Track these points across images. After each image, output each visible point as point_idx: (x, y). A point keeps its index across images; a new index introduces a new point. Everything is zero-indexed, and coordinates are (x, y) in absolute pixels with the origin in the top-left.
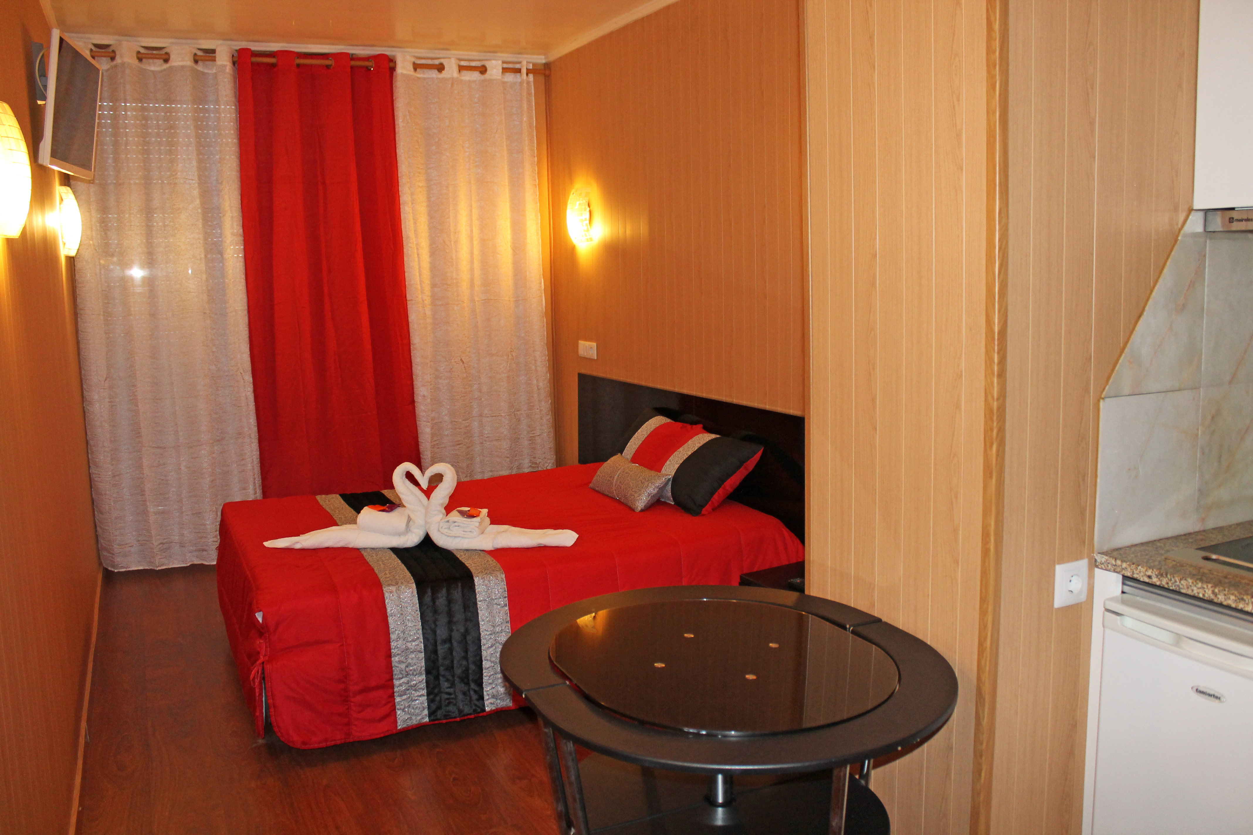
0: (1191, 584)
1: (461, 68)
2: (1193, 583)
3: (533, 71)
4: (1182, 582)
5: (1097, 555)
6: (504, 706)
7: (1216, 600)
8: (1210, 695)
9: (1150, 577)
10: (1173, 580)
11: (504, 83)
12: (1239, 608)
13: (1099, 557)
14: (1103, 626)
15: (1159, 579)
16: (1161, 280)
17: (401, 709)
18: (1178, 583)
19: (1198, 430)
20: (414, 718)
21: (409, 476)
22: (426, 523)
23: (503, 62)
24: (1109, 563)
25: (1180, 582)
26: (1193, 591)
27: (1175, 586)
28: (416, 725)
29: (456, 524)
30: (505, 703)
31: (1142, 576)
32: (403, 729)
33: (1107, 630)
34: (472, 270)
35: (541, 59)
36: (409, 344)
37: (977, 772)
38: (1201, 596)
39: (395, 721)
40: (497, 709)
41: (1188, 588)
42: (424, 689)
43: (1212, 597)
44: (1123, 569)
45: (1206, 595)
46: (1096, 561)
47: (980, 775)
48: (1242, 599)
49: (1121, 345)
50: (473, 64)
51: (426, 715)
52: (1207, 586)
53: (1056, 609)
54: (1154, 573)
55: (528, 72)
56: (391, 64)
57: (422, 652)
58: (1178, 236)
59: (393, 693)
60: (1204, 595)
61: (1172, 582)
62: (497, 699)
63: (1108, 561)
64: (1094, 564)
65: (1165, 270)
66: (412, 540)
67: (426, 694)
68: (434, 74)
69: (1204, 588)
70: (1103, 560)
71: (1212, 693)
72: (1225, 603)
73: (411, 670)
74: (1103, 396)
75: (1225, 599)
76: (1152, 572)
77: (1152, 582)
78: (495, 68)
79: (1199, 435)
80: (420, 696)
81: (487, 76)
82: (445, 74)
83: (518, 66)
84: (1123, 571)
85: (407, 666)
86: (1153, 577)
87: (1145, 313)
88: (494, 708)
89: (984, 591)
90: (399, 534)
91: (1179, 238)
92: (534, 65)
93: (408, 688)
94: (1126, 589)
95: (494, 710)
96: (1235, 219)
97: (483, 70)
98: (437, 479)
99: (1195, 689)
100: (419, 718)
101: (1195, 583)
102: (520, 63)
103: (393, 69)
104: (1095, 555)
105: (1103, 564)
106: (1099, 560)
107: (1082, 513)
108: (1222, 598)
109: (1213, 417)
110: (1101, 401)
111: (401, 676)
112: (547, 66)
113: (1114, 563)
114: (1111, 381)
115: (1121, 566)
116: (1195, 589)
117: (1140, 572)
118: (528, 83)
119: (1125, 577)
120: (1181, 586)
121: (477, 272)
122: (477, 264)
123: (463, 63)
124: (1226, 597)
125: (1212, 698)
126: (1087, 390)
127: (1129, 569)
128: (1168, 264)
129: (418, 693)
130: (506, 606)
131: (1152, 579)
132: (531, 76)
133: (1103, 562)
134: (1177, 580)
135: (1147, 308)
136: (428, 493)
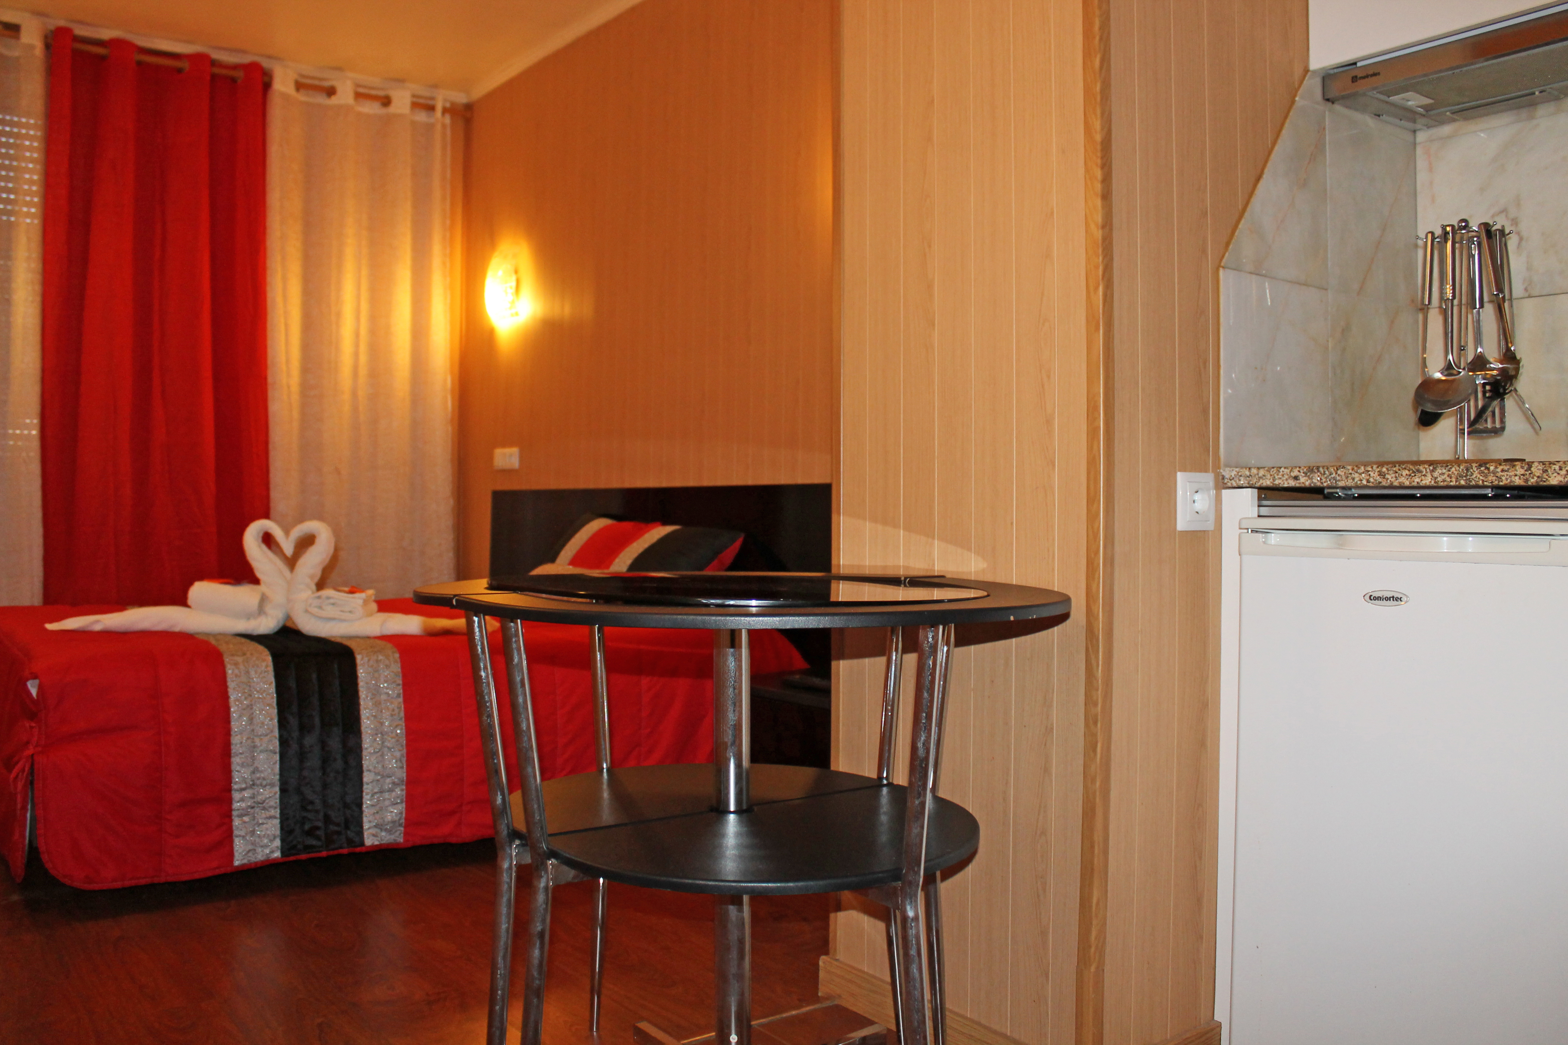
0: (1350, 471)
1: (358, 96)
2: (1353, 469)
3: (451, 110)
4: (1339, 472)
5: (1224, 471)
6: (392, 841)
7: (1384, 484)
8: (1388, 599)
9: (1296, 478)
10: (1327, 472)
11: (413, 123)
12: (1415, 484)
13: (1228, 472)
14: (1240, 555)
15: (1309, 477)
16: (1279, 141)
17: (240, 836)
18: (1334, 475)
19: (1328, 341)
20: (259, 850)
21: (268, 539)
22: (289, 600)
23: (414, 96)
24: (1241, 476)
25: (1336, 473)
26: (1353, 479)
27: (1330, 481)
28: (262, 862)
29: (332, 601)
30: (393, 837)
31: (1287, 480)
32: (243, 865)
33: (1244, 557)
34: (356, 354)
35: (461, 98)
36: (266, 443)
37: (1091, 747)
38: (1364, 482)
39: (231, 855)
40: (381, 845)
41: (1347, 478)
42: (276, 808)
43: (1379, 479)
44: (1260, 478)
45: (1372, 480)
46: (1223, 477)
47: (1095, 751)
48: (1419, 471)
49: (1240, 207)
50: (373, 92)
51: (277, 847)
52: (1372, 467)
53: (1179, 531)
54: (1302, 471)
55: (445, 111)
56: (266, 79)
57: (275, 753)
58: (1295, 96)
59: (230, 810)
60: (1368, 481)
61: (1325, 476)
62: (381, 830)
63: (1240, 474)
64: (1222, 484)
65: (1284, 132)
66: (267, 625)
67: (278, 815)
68: (321, 99)
69: (1369, 471)
70: (1233, 474)
71: (1389, 595)
72: (1396, 484)
73: (258, 779)
74: (1222, 264)
75: (1396, 477)
76: (1299, 471)
77: (1300, 483)
78: (402, 102)
79: (1330, 348)
80: (271, 817)
81: (392, 109)
82: (334, 100)
83: (431, 102)
84: (1261, 480)
85: (253, 772)
86: (1300, 477)
87: (1264, 176)
88: (377, 843)
89: (1092, 487)
90: (249, 616)
91: (1297, 99)
92: (453, 104)
93: (253, 805)
94: (1264, 511)
95: (377, 845)
96: (1358, 77)
97: (386, 102)
98: (307, 542)
99: (1367, 597)
100: (267, 851)
101: (1356, 468)
102: (433, 98)
103: (267, 86)
104: (1221, 471)
105: (1233, 478)
106: (1227, 476)
107: (1205, 411)
108: (1392, 478)
109: (1343, 330)
110: (1221, 269)
111: (244, 786)
112: (469, 107)
113: (1248, 473)
114: (1231, 247)
115: (1258, 474)
116: (1357, 475)
117: (1283, 475)
118: (444, 126)
119: (1261, 489)
120: (1338, 478)
121: (363, 358)
122: (363, 348)
123: (361, 90)
124: (1397, 474)
125: (1391, 602)
126: (1204, 251)
127: (1269, 476)
128: (1286, 125)
129: (264, 814)
130: (400, 697)
131: (1299, 480)
132: (448, 120)
133: (1233, 476)
134: (1333, 472)
135: (1266, 171)
136: (291, 562)
